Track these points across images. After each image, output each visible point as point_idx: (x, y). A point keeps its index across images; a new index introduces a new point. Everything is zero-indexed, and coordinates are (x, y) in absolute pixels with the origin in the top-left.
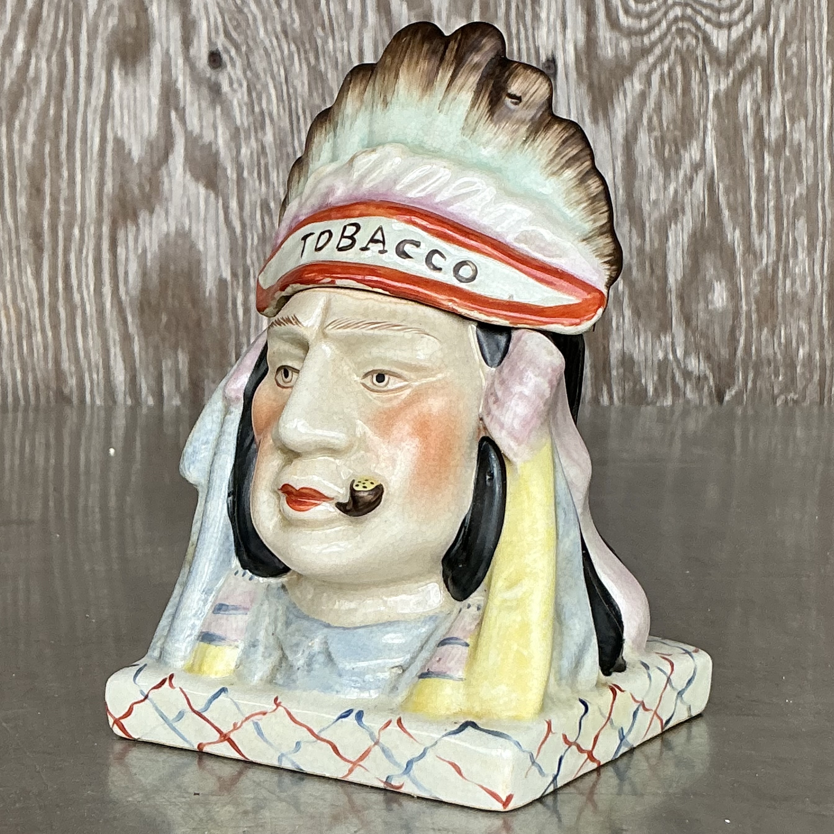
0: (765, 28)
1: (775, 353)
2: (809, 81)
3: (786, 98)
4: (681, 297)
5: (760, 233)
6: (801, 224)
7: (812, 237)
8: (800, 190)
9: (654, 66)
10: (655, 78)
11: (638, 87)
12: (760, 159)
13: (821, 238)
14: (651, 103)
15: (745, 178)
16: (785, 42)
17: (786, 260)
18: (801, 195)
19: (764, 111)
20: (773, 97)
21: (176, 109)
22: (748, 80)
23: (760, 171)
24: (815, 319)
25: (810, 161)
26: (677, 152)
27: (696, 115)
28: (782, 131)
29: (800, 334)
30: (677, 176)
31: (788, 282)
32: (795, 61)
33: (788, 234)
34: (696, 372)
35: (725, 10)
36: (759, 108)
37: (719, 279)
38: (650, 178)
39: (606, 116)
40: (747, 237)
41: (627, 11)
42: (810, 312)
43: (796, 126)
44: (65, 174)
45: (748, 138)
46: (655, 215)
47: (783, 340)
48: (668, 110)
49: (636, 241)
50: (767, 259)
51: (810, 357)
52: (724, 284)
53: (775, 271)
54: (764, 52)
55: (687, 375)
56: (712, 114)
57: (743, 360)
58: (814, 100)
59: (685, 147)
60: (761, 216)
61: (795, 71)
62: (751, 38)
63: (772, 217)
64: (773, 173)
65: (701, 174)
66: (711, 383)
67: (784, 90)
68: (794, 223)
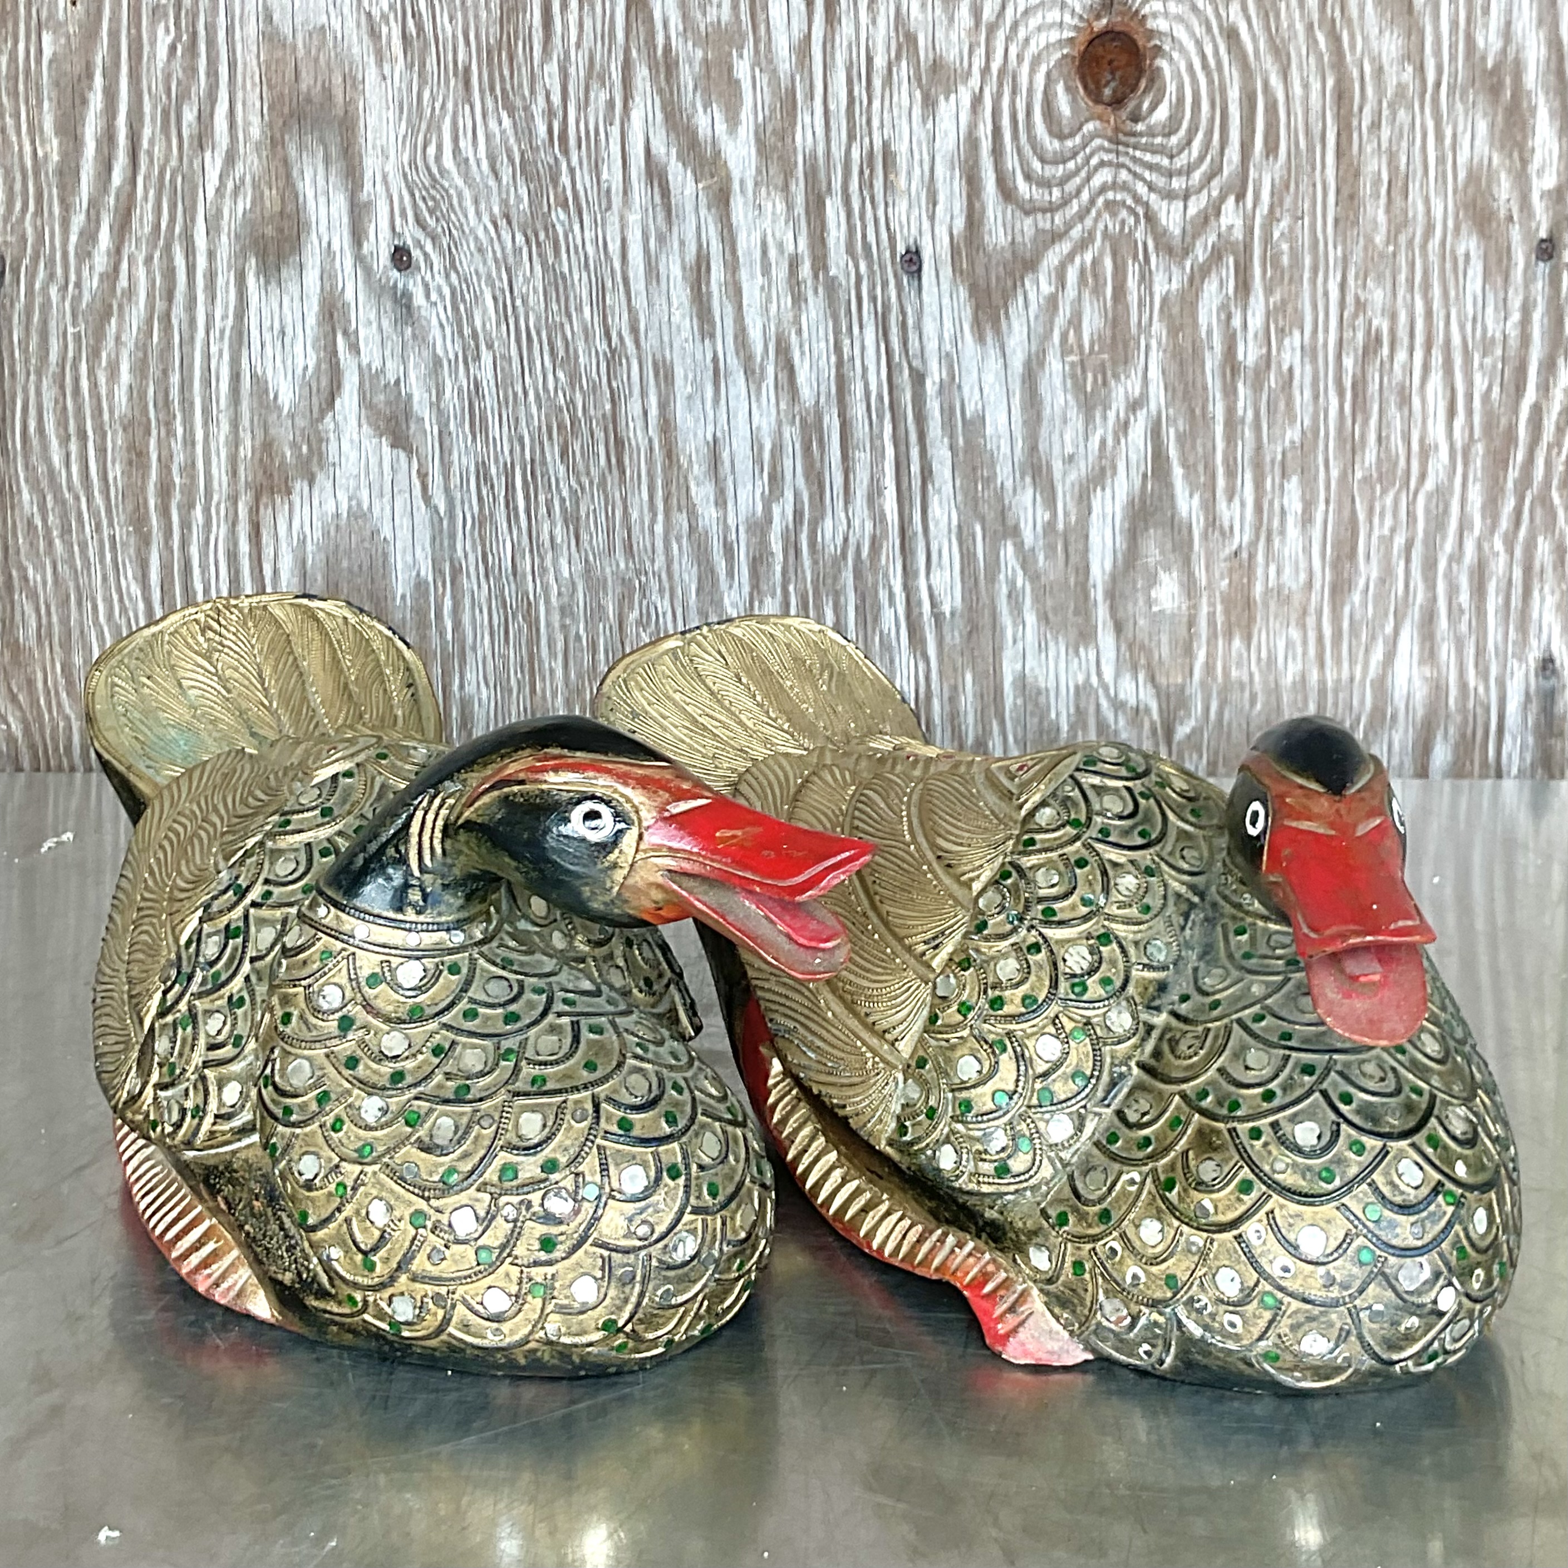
0: (1240, 197)
1: (1251, 675)
2: (1306, 275)
3: (1271, 300)
4: (1111, 595)
5: (1230, 499)
6: (1293, 485)
7: (1308, 506)
8: (1293, 434)
9: (1070, 257)
10: (1072, 275)
11: (1047, 289)
12: (1230, 392)
13: (1322, 506)
14: (1064, 312)
15: (1207, 420)
16: (1271, 218)
17: (1269, 540)
18: (1292, 442)
19: (1237, 322)
20: (1252, 300)
21: (345, 333)
22: (1213, 275)
23: (1230, 411)
24: (1311, 621)
25: (1307, 394)
26: (1105, 383)
27: (1134, 330)
28: (1264, 351)
29: (1289, 644)
30: (1105, 418)
31: (1272, 569)
32: (1285, 247)
33: (1271, 503)
34: (1132, 702)
35: (1179, 173)
36: (1229, 317)
37: (1168, 569)
38: (1065, 421)
39: (998, 332)
40: (1209, 506)
41: (1028, 177)
42: (1305, 612)
43: (1287, 341)
44: (180, 431)
45: (1212, 362)
46: (1073, 476)
47: (1264, 654)
48: (1092, 322)
49: (1043, 516)
50: (1240, 537)
51: (1303, 678)
52: (1175, 574)
53: (1252, 557)
54: (1238, 234)
55: (1118, 705)
56: (1158, 328)
57: (1203, 684)
58: (1315, 307)
59: (1116, 376)
60: (1231, 474)
61: (1285, 260)
62: (1218, 214)
63: (1248, 476)
64: (1250, 415)
65: (1142, 415)
66: (1155, 716)
67: (1269, 291)
68: (1282, 486)
